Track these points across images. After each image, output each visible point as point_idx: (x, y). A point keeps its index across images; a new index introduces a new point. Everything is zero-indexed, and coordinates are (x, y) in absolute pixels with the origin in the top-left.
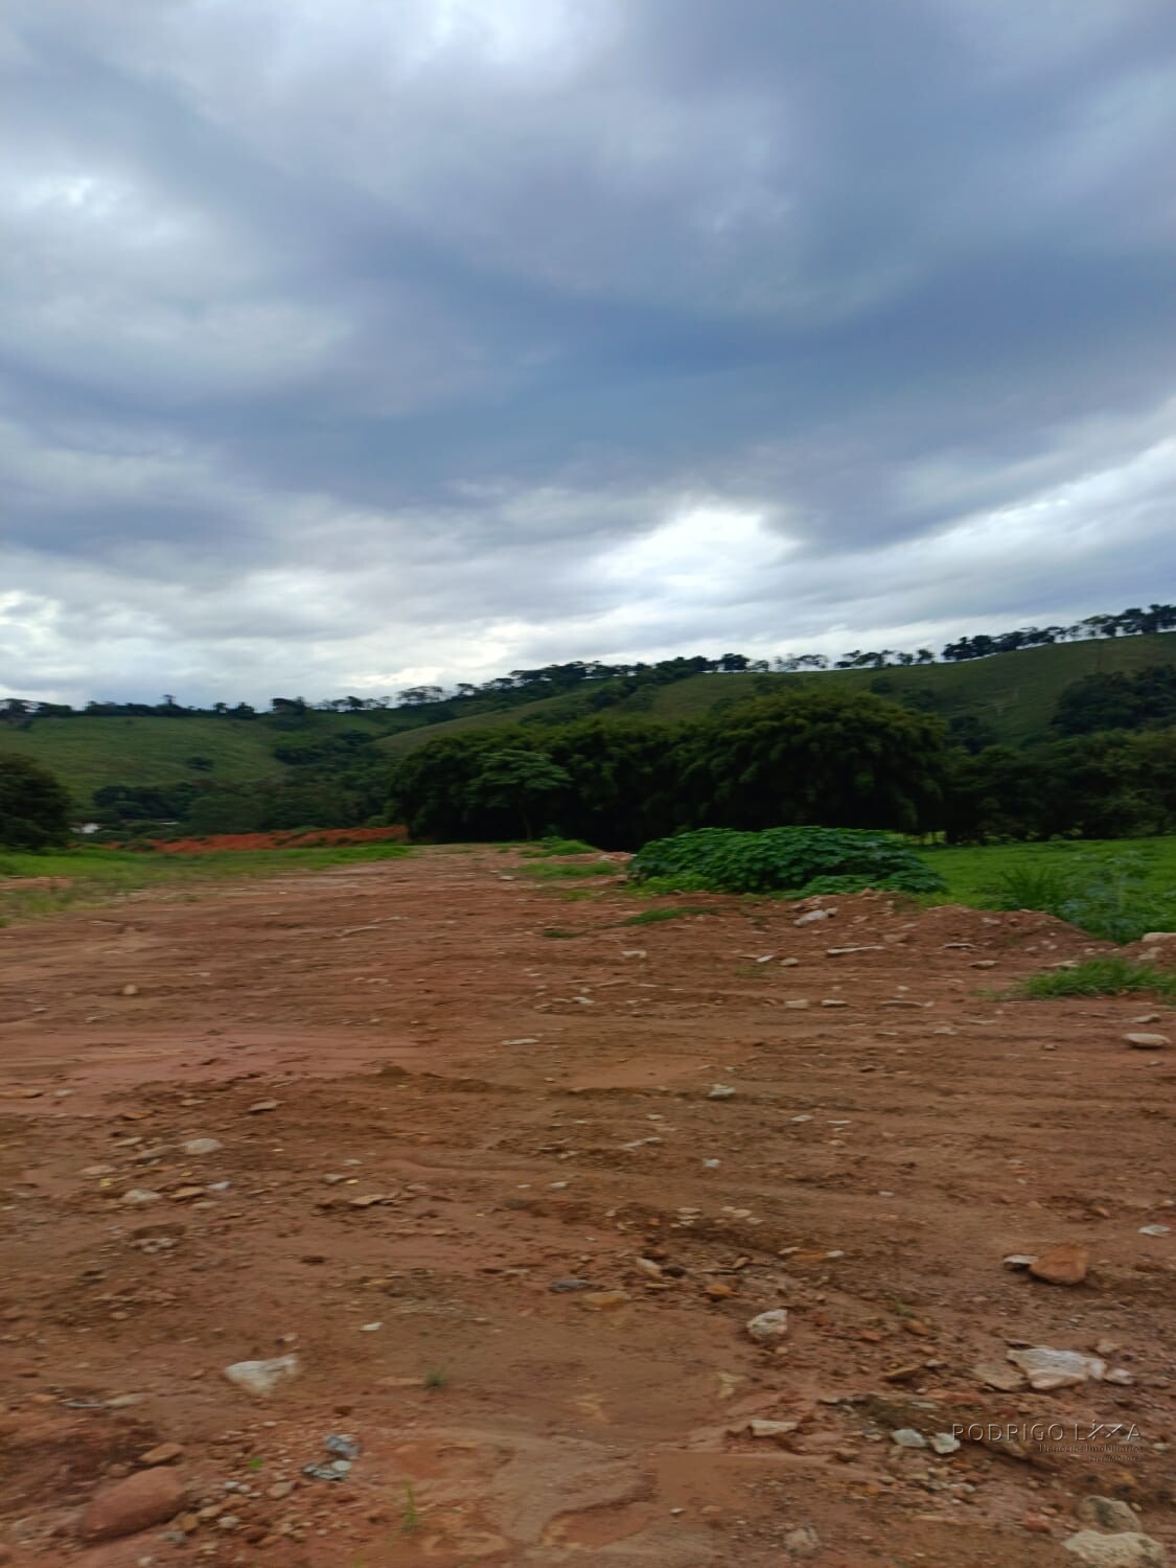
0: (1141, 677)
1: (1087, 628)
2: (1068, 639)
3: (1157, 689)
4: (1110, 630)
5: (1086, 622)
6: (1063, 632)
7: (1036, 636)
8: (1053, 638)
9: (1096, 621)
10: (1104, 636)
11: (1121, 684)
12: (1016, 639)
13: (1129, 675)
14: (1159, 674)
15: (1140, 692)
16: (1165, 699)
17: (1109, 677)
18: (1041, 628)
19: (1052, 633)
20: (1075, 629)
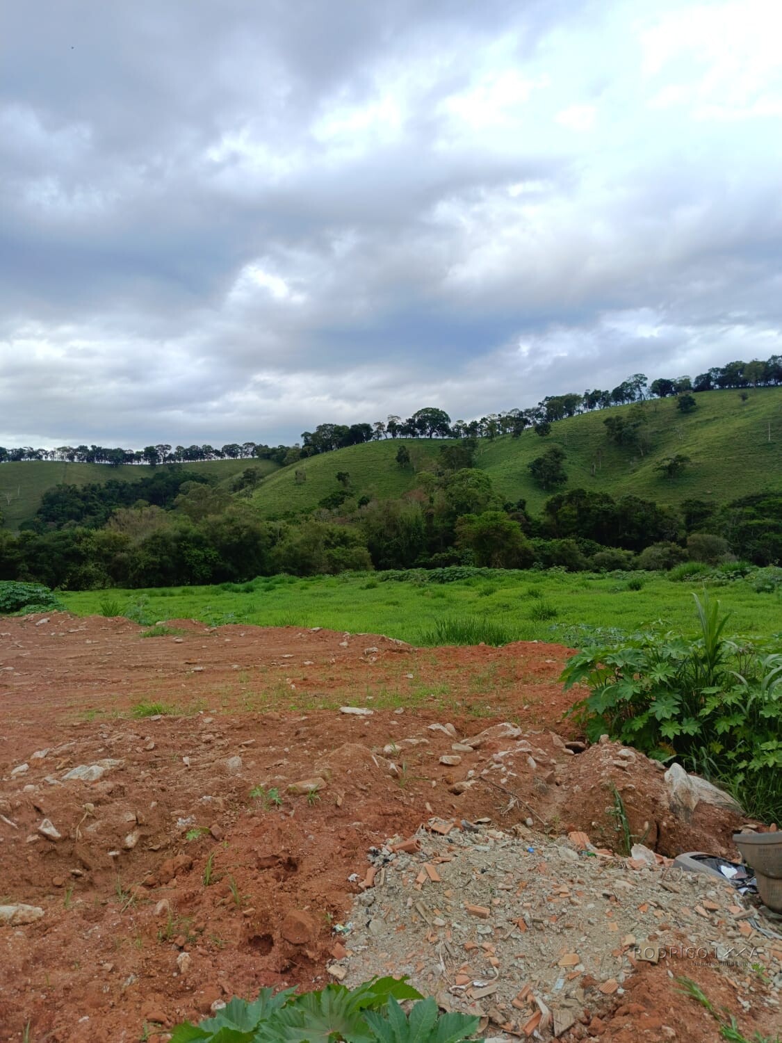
0: (85, 490)
1: (58, 454)
2: (49, 459)
3: (93, 498)
4: (71, 457)
5: (59, 449)
6: (46, 453)
7: (32, 454)
8: (41, 456)
9: (64, 449)
10: (68, 461)
11: (74, 493)
12: (20, 454)
13: (79, 488)
14: (94, 489)
15: (84, 498)
16: (96, 505)
17: (69, 487)
18: (35, 449)
19: (41, 453)
20: (53, 453)
